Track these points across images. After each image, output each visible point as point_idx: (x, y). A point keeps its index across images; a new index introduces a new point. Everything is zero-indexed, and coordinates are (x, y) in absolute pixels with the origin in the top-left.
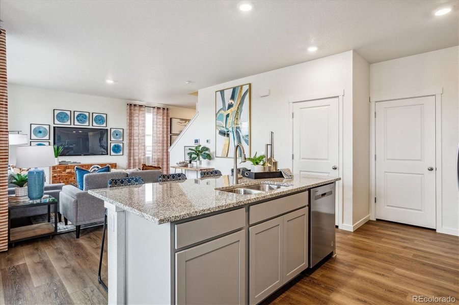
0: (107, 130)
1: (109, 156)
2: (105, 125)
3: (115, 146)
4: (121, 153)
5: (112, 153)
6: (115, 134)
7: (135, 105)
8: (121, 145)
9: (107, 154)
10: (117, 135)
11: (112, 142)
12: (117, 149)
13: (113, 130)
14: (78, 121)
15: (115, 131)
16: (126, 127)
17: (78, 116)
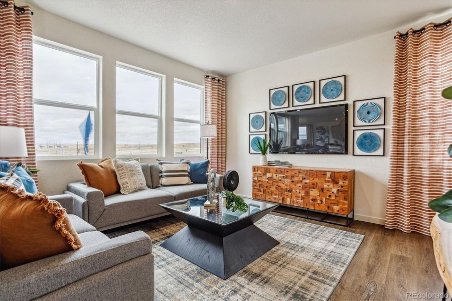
0: (346, 106)
1: (349, 157)
2: (342, 97)
3: (365, 136)
4: (380, 152)
5: (358, 151)
6: (365, 112)
7: (419, 32)
8: (380, 133)
9: (347, 153)
10: (368, 113)
11: (357, 128)
12: (369, 143)
13: (358, 105)
14: (297, 99)
15: (363, 106)
16: (390, 94)
17: (298, 91)
